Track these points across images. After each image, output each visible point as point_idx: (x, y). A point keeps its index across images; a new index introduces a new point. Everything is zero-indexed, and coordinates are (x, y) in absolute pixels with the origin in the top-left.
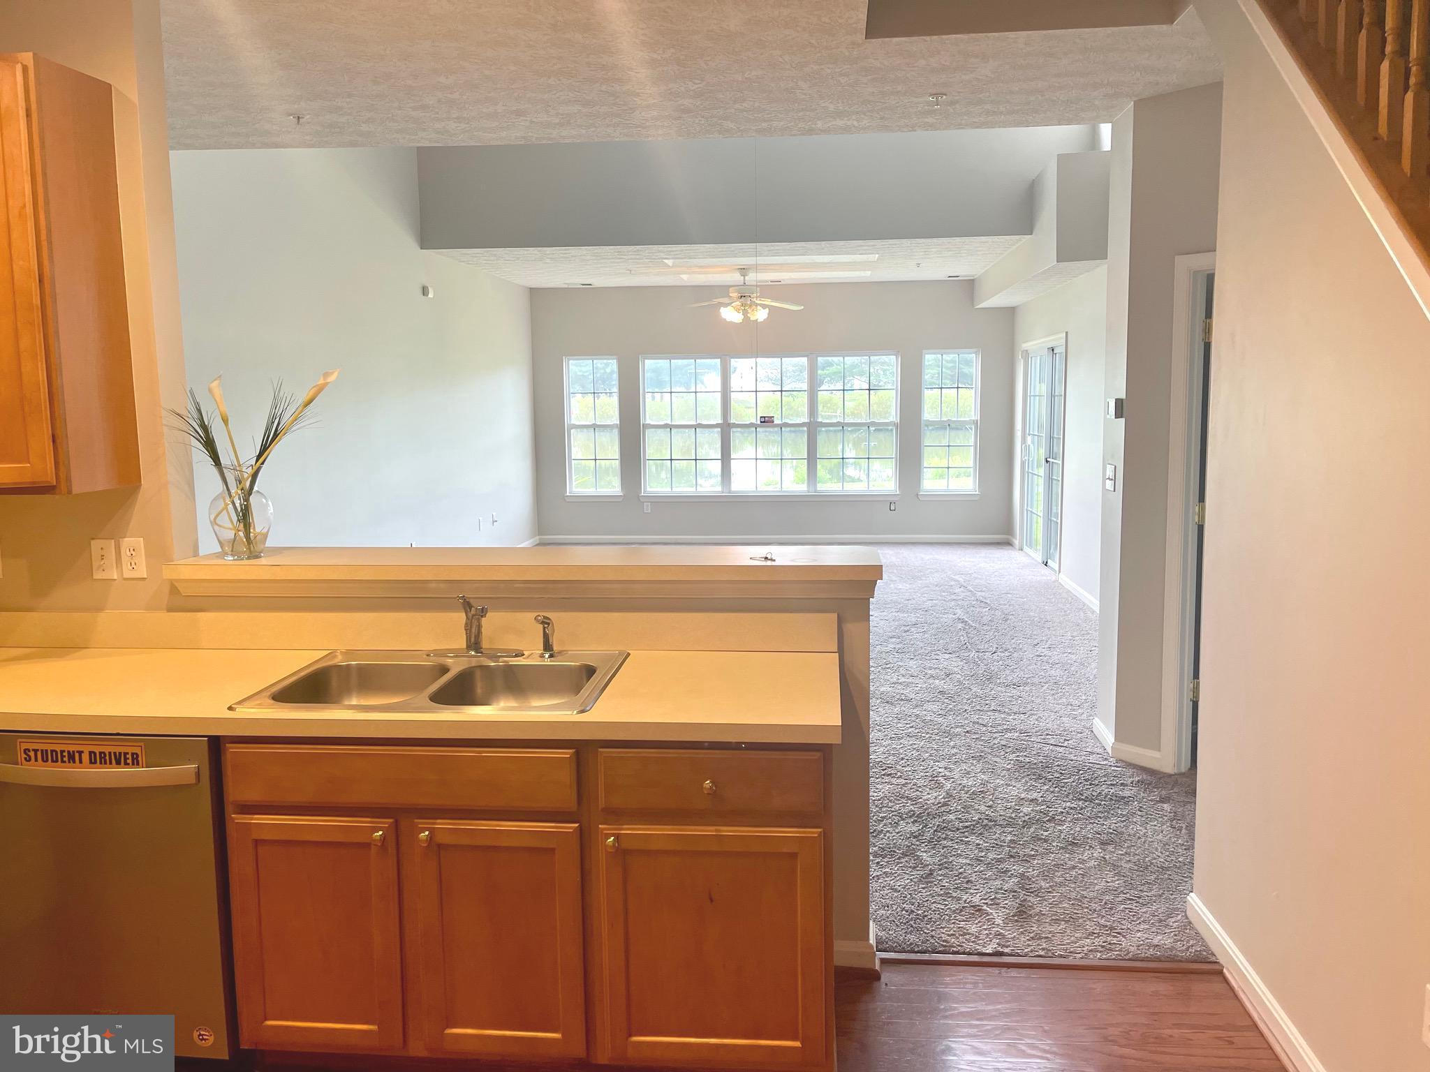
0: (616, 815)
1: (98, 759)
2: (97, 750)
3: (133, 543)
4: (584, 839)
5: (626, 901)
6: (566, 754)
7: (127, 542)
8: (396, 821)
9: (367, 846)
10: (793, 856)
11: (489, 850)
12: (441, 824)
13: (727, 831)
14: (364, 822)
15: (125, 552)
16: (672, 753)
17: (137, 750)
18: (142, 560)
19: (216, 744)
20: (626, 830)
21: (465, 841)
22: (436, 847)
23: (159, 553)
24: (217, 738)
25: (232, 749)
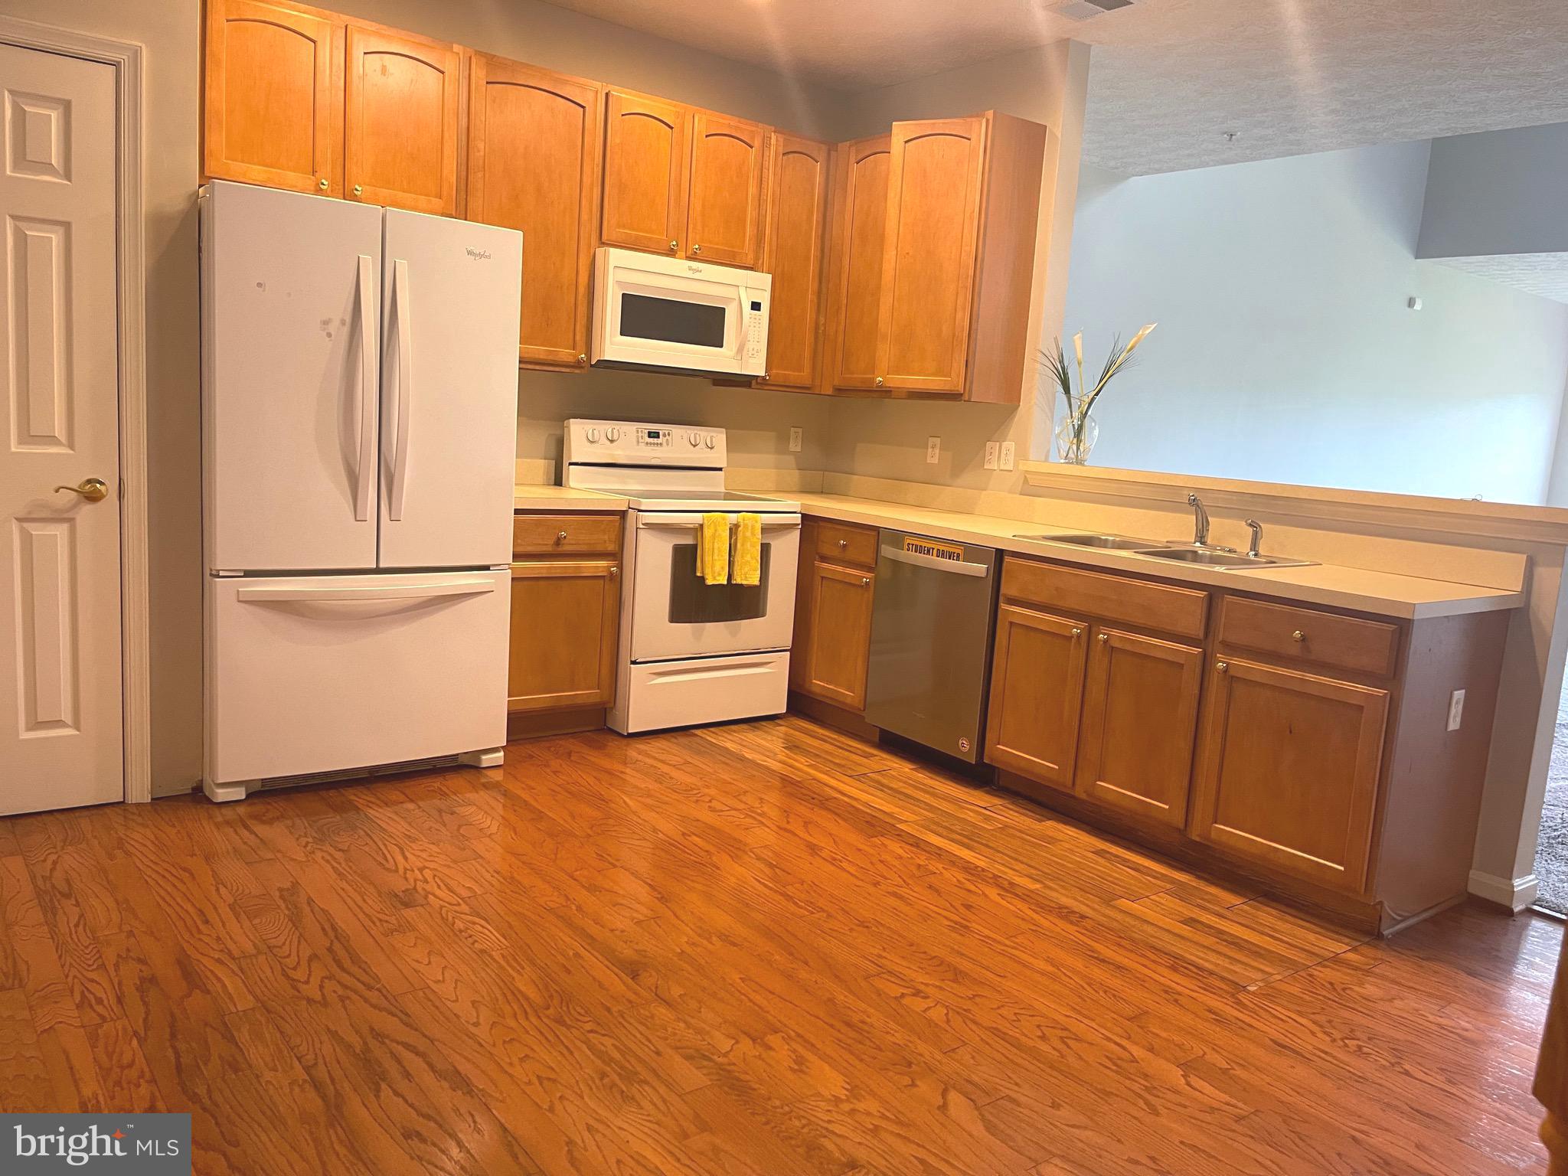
0: (1232, 649)
1: (941, 554)
2: (941, 548)
3: (1009, 445)
4: (1206, 661)
5: (1227, 718)
6: (1202, 594)
7: (1005, 444)
8: (1090, 627)
9: (1069, 638)
10: (1361, 708)
11: (1143, 658)
12: (1115, 632)
13: (1310, 677)
14: (1071, 622)
15: (1004, 452)
16: (1277, 607)
17: (960, 552)
18: (1011, 458)
19: (1000, 553)
20: (1235, 661)
21: (1128, 647)
22: (1109, 648)
23: (1022, 454)
24: (1002, 550)
25: (1007, 559)
